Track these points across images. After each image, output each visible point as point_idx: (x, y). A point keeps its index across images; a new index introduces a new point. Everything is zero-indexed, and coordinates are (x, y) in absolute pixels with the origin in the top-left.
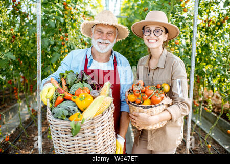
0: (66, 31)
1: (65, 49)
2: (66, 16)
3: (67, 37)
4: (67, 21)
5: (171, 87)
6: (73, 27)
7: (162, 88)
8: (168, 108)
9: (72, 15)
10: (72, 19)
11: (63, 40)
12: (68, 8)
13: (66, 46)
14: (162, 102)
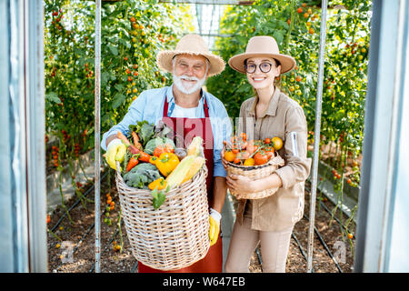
0: (135, 61)
1: (132, 89)
2: (134, 39)
3: (136, 70)
4: (135, 45)
5: (284, 142)
6: (145, 56)
7: (271, 144)
8: (279, 171)
9: (143, 37)
10: (143, 43)
11: (130, 75)
12: (137, 26)
13: (134, 83)
14: (270, 162)
